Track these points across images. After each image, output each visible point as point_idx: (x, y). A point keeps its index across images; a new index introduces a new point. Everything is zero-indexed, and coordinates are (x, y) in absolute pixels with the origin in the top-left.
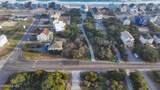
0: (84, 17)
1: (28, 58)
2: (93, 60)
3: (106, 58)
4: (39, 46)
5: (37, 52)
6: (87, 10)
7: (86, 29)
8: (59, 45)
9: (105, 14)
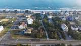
0: (42, 17)
1: (13, 38)
2: (47, 39)
3: (54, 38)
4: (19, 31)
5: (18, 34)
6: (44, 14)
7: (44, 23)
8: (30, 31)
9: (53, 16)
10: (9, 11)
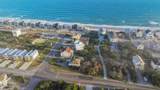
0: (101, 39)
2: (105, 78)
3: (116, 78)
4: (61, 61)
5: (60, 66)
6: (104, 33)
8: (78, 62)
10: (46, 25)
